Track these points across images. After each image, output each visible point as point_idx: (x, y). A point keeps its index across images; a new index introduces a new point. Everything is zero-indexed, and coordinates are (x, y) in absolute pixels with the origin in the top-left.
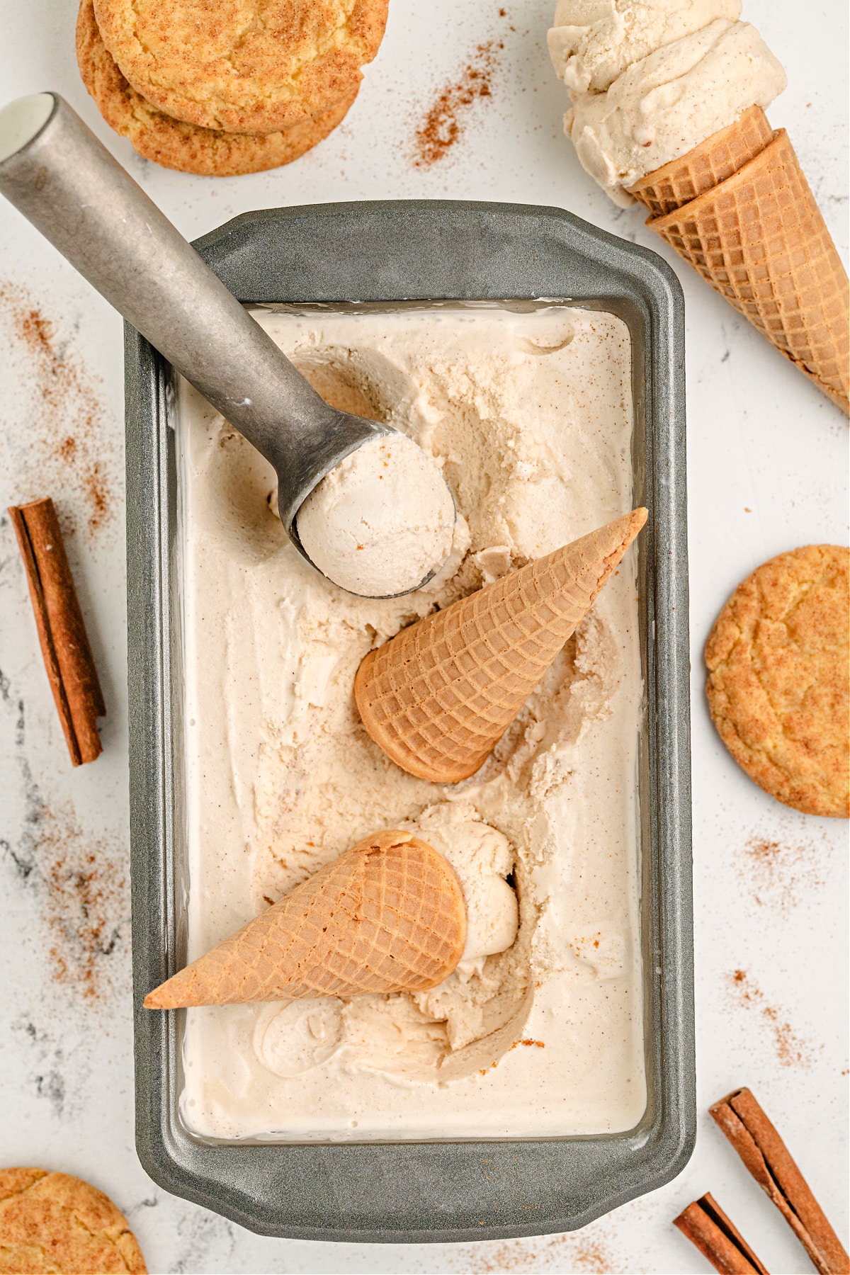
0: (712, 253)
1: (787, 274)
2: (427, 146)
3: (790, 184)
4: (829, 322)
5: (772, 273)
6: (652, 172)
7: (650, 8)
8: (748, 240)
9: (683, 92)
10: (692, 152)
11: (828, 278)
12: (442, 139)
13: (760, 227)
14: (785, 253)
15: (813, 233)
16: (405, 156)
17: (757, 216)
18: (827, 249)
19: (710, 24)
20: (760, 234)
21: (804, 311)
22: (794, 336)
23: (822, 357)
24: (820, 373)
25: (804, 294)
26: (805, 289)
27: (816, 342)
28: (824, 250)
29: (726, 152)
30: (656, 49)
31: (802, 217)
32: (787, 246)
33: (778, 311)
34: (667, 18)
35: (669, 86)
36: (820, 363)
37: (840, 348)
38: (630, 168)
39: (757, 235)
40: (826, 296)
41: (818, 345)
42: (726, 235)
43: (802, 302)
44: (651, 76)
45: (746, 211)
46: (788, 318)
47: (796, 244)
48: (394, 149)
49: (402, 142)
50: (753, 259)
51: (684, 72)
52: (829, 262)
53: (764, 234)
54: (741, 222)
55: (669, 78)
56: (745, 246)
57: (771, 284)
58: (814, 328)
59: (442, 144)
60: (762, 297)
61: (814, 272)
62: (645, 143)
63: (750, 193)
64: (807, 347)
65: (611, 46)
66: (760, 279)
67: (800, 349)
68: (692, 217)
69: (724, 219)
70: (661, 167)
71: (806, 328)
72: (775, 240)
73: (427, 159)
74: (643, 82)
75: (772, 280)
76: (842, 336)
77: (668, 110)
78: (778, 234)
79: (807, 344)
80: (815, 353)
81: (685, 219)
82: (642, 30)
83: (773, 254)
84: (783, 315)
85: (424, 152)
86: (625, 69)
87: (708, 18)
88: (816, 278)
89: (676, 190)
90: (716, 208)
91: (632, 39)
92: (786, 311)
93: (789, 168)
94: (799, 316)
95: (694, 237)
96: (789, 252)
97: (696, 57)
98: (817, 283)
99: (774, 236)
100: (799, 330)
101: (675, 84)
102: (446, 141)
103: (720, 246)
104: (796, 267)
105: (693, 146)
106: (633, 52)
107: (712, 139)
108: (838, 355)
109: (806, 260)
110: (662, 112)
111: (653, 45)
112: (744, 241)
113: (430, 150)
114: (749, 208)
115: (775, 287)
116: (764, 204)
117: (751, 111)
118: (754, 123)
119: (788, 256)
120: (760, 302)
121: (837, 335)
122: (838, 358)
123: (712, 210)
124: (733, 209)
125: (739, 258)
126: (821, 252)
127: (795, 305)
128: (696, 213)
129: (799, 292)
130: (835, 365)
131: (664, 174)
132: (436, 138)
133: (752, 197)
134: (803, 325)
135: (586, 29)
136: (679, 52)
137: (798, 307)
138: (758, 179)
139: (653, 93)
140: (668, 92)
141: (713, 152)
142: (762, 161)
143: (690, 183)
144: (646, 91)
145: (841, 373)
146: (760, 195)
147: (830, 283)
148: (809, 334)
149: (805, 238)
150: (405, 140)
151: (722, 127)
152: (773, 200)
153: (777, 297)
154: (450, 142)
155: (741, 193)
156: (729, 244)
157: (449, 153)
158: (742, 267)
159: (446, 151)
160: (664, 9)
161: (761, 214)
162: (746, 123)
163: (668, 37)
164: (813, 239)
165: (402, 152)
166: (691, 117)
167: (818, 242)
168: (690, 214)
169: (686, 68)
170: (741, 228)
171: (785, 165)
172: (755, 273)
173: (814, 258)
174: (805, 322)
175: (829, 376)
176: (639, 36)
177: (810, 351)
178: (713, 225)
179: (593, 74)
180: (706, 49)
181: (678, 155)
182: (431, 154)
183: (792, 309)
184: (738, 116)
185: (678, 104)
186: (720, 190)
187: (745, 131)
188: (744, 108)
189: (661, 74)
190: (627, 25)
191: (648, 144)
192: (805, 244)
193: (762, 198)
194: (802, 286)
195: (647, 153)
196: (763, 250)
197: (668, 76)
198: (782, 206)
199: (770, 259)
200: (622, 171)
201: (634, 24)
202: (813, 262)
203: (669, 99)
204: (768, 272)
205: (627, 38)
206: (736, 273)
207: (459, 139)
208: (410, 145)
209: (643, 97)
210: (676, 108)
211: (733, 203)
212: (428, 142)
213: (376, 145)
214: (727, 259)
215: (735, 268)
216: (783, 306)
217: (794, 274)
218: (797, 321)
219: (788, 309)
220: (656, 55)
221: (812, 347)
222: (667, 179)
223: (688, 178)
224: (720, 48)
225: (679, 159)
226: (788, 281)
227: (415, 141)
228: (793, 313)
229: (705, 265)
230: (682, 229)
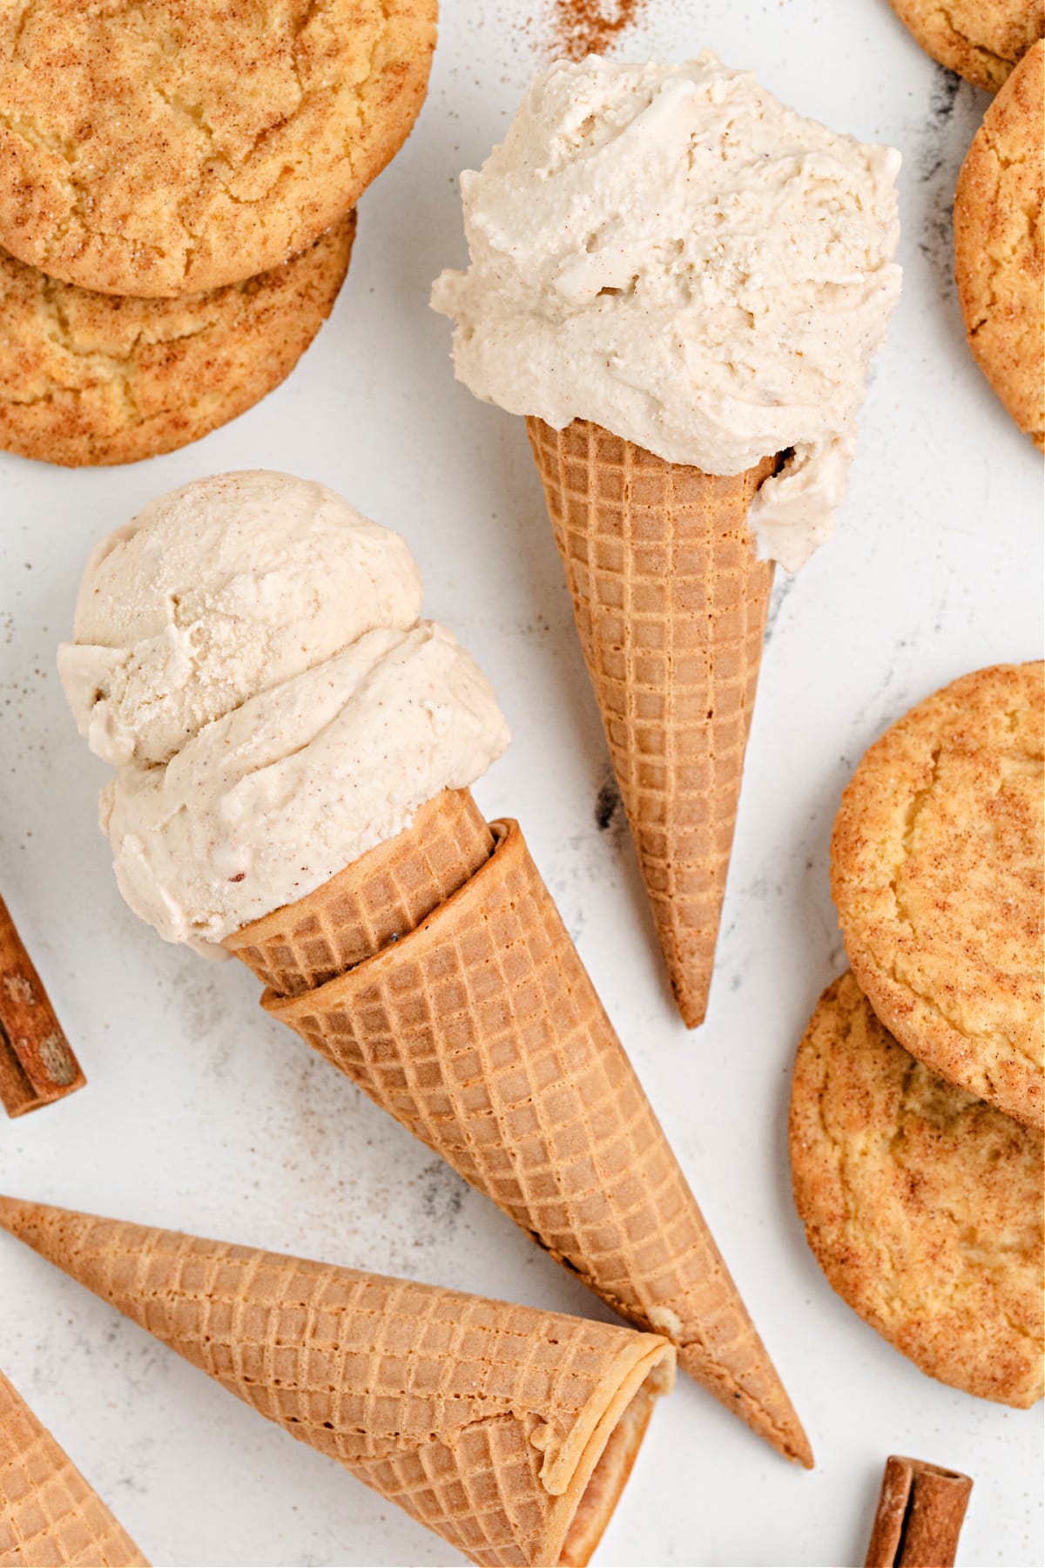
0: (381, 1065)
1: (525, 1101)
2: (577, 30)
3: (525, 936)
4: (607, 1184)
5: (496, 1101)
6: (255, 922)
7: (236, 619)
8: (449, 1046)
9: (301, 781)
10: (323, 890)
11: (601, 1103)
12: (605, 16)
13: (469, 1021)
14: (518, 1066)
15: (573, 1023)
16: (534, 47)
17: (462, 1002)
18: (600, 1048)
19: (356, 641)
20: (470, 1033)
21: (559, 1166)
22: (543, 1210)
23: (596, 1247)
24: (594, 1273)
25: (558, 1135)
26: (558, 1127)
27: (584, 1221)
28: (594, 1050)
29: (388, 885)
30: (251, 696)
31: (551, 994)
32: (524, 1053)
33: (509, 1167)
34: (270, 637)
35: (273, 771)
36: (594, 1257)
37: (629, 1231)
38: (212, 913)
39: (464, 1035)
40: (600, 1137)
41: (588, 1227)
42: (407, 1037)
43: (554, 1150)
44: (240, 751)
45: (440, 996)
46: (529, 1178)
47: (541, 1046)
48: (515, 33)
49: (529, 20)
50: (459, 1079)
51: (302, 742)
52: (604, 1073)
53: (480, 1035)
54: (433, 1014)
55: (274, 755)
56: (442, 1056)
57: (495, 1120)
58: (579, 1197)
59: (604, 26)
60: (478, 1142)
61: (576, 1094)
62: (234, 875)
63: (446, 963)
64: (568, 1231)
65: (166, 690)
66: (475, 1110)
67: (556, 1232)
68: (341, 1005)
69: (401, 1008)
70: (269, 915)
71: (564, 1197)
72: (501, 1043)
73: (576, 53)
74: (225, 761)
75: (497, 1114)
76: (633, 1209)
77: (271, 815)
78: (506, 1032)
79: (567, 1224)
80: (581, 1240)
81: (328, 1009)
82: (223, 662)
83: (497, 1066)
84: (520, 1172)
85: (571, 41)
86: (193, 732)
87: (353, 628)
88: (580, 1105)
89: (299, 955)
90: (385, 991)
91: (205, 678)
92: (525, 1166)
93: (523, 902)
94: (549, 1175)
95: (346, 1038)
96: (527, 1062)
97: (327, 711)
98: (582, 1115)
99: (498, 1036)
100: (550, 1200)
101: (284, 766)
102: (613, 20)
103: (395, 1055)
104: (541, 1087)
105: (325, 879)
106: (208, 702)
107: (362, 864)
108: (625, 1242)
109: (560, 1073)
110: (262, 820)
111: (244, 688)
112: (440, 1048)
113: (581, 37)
114: (448, 989)
115: (504, 1126)
116: (475, 980)
117: (439, 803)
118: (445, 825)
119: (525, 1071)
120: (476, 1150)
121: (624, 1207)
122: (628, 1249)
123: (375, 995)
124: (418, 992)
125: (432, 1075)
126: (589, 1056)
127: (539, 1157)
128: (348, 998)
129: (548, 1132)
130: (621, 1260)
131: (275, 927)
132: (594, 15)
133: (454, 968)
134: (557, 1193)
135: (120, 654)
136: (292, 703)
137: (546, 1160)
138: (464, 933)
139: (245, 784)
140: (271, 781)
141: (366, 888)
142: (470, 898)
143: (323, 945)
144: (232, 779)
145: (633, 1275)
146: (468, 962)
147: (608, 1112)
148: (571, 1208)
149: (555, 1035)
150: (536, 17)
151: (378, 841)
152: (494, 971)
153: (508, 1141)
154: (620, 24)
155: (431, 962)
156: (413, 1053)
157: (618, 44)
158: (439, 1090)
159: (612, 40)
160: (265, 621)
161: (471, 997)
162: (429, 826)
163: (272, 673)
164: (573, 1034)
165: (530, 40)
166: (317, 826)
167: (582, 1041)
168: (337, 1001)
169: (304, 736)
170: (433, 1023)
171: (516, 900)
172: (465, 1101)
173: (574, 1069)
174: (562, 1186)
175: (611, 1279)
176: (218, 672)
177: (573, 1237)
178: (377, 1021)
179: (137, 739)
180: (343, 695)
181: (298, 894)
182: (584, 45)
183: (535, 1164)
184: (409, 818)
185: (291, 805)
186: (390, 960)
187: (427, 844)
188: (422, 801)
189: (257, 746)
190: (195, 652)
191: (239, 878)
192: (558, 1046)
193: (473, 968)
194: (553, 1121)
195: (239, 889)
196: (478, 1063)
197: (268, 751)
198: (512, 981)
199: (491, 1077)
200: (198, 918)
201: (208, 649)
202: (572, 1078)
203: (273, 793)
204: (488, 1099)
205: (194, 676)
206: (429, 1100)
207: (636, 18)
208: (545, 26)
209: (227, 790)
210: (288, 812)
211: (415, 984)
212: (579, 22)
213: (482, 24)
214: (411, 1075)
215: (427, 1091)
216: (519, 1157)
217: (538, 1101)
218: (544, 1185)
219: (527, 1164)
220: (250, 709)
221: (576, 1229)
222: (280, 937)
223: (319, 936)
224: (371, 693)
225: (301, 901)
226: (527, 1114)
227: (555, 20)
228: (539, 1170)
229: (371, 1081)
230: (322, 1023)
